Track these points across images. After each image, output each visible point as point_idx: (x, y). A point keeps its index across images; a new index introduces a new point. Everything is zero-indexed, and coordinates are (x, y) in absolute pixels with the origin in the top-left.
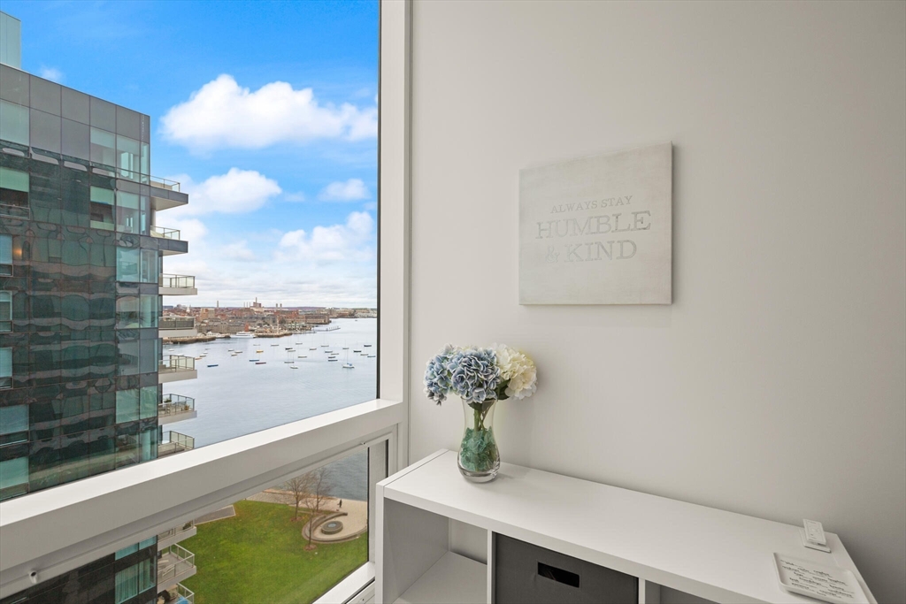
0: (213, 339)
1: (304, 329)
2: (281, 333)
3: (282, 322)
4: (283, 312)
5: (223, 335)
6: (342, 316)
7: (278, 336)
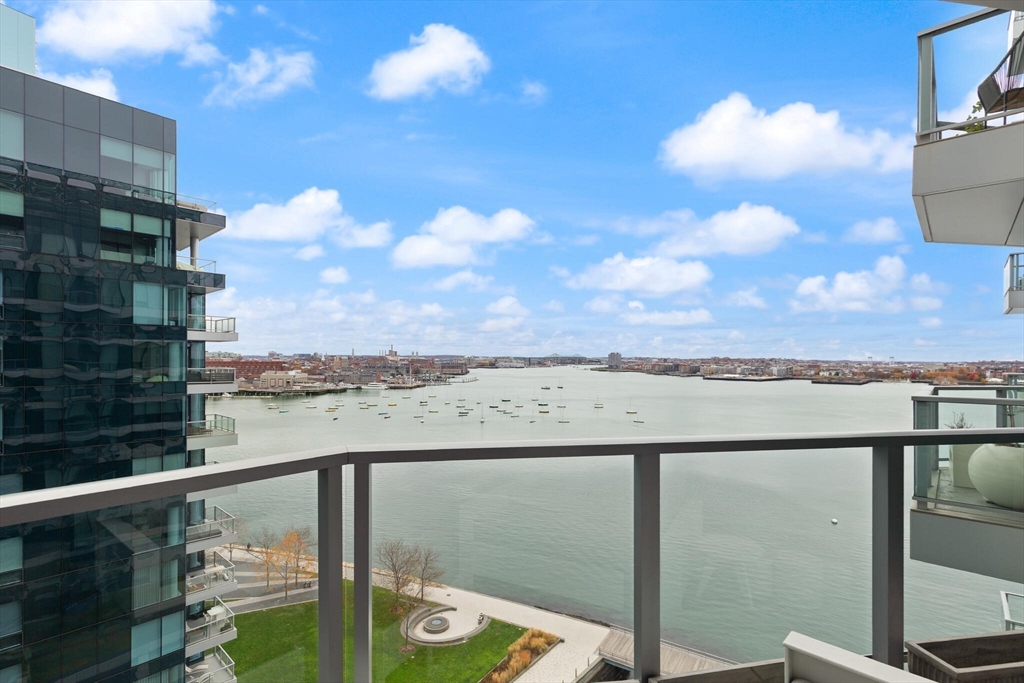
0: (344, 390)
1: (438, 379)
2: (414, 384)
3: (417, 372)
4: (419, 361)
5: (355, 386)
6: (482, 366)
7: (411, 388)
